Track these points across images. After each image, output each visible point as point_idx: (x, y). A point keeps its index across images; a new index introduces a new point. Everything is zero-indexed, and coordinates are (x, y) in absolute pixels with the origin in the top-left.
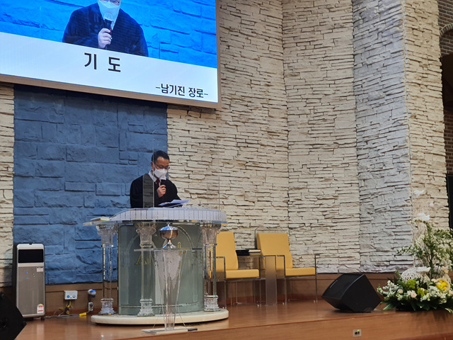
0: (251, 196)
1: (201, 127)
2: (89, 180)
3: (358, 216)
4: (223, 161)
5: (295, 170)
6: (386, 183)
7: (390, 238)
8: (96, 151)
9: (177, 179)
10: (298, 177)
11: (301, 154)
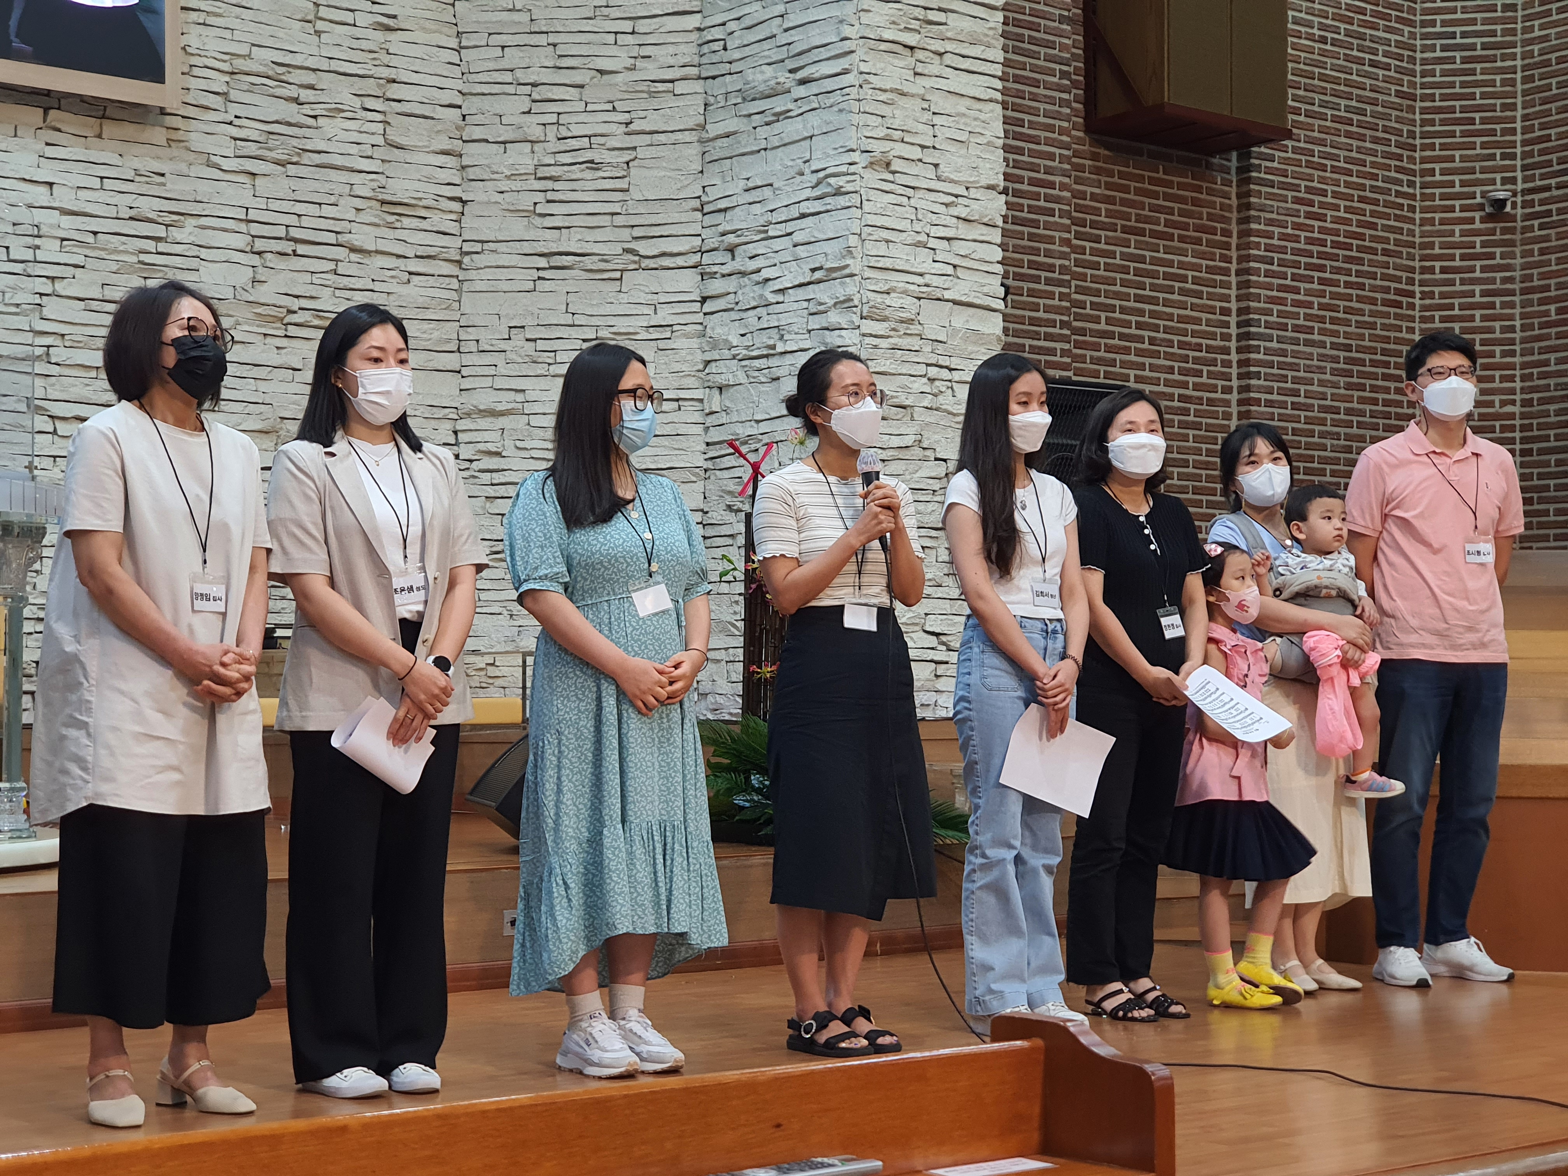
1: (102, 171)
5: (484, 346)
10: (491, 371)
11: (505, 286)
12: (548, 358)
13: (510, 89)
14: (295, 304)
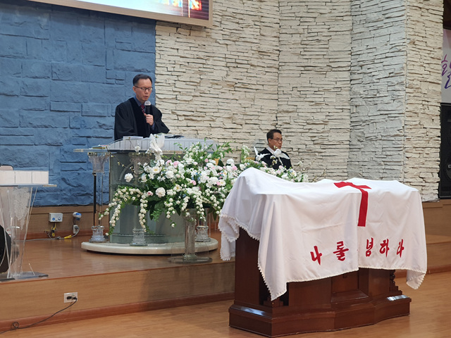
0: (239, 118)
1: (190, 45)
2: (75, 100)
3: (348, 143)
4: (212, 81)
5: (285, 92)
6: (379, 110)
7: (379, 167)
8: (83, 69)
9: (164, 100)
10: (287, 100)
11: (292, 75)
12: (304, 96)
13: (294, 18)
14: (237, 81)
